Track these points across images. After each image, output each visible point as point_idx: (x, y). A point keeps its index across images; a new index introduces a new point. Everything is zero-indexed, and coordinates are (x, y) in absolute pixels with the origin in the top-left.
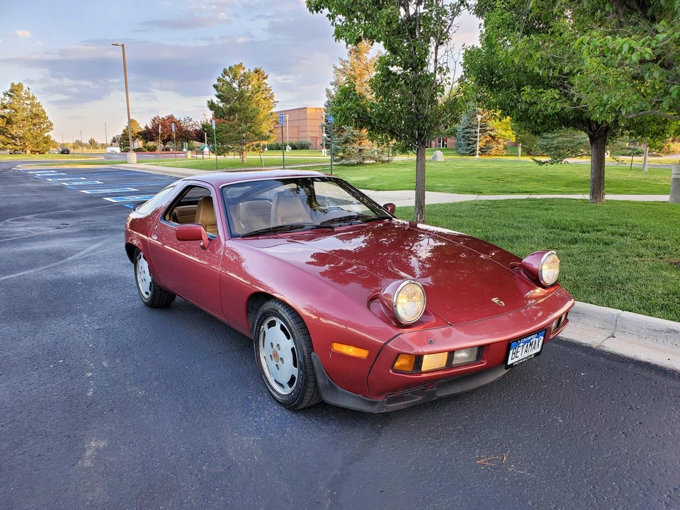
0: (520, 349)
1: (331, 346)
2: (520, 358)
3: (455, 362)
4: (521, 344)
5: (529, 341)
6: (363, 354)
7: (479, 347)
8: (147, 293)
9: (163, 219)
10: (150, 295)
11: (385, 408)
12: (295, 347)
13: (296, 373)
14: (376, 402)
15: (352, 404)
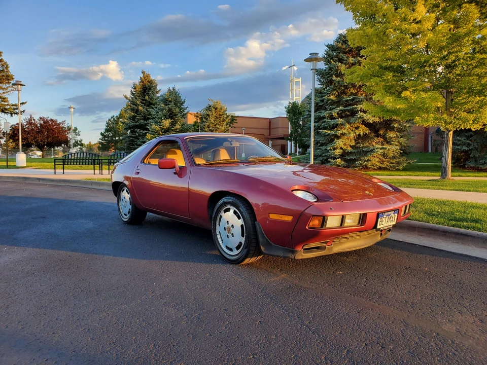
0: (384, 219)
1: (269, 216)
2: (384, 225)
3: (346, 223)
4: (385, 216)
5: (389, 215)
6: (289, 218)
7: (360, 214)
8: (126, 215)
9: (142, 162)
10: (128, 215)
11: (302, 255)
12: (243, 224)
13: (243, 240)
14: (296, 251)
15: (281, 253)
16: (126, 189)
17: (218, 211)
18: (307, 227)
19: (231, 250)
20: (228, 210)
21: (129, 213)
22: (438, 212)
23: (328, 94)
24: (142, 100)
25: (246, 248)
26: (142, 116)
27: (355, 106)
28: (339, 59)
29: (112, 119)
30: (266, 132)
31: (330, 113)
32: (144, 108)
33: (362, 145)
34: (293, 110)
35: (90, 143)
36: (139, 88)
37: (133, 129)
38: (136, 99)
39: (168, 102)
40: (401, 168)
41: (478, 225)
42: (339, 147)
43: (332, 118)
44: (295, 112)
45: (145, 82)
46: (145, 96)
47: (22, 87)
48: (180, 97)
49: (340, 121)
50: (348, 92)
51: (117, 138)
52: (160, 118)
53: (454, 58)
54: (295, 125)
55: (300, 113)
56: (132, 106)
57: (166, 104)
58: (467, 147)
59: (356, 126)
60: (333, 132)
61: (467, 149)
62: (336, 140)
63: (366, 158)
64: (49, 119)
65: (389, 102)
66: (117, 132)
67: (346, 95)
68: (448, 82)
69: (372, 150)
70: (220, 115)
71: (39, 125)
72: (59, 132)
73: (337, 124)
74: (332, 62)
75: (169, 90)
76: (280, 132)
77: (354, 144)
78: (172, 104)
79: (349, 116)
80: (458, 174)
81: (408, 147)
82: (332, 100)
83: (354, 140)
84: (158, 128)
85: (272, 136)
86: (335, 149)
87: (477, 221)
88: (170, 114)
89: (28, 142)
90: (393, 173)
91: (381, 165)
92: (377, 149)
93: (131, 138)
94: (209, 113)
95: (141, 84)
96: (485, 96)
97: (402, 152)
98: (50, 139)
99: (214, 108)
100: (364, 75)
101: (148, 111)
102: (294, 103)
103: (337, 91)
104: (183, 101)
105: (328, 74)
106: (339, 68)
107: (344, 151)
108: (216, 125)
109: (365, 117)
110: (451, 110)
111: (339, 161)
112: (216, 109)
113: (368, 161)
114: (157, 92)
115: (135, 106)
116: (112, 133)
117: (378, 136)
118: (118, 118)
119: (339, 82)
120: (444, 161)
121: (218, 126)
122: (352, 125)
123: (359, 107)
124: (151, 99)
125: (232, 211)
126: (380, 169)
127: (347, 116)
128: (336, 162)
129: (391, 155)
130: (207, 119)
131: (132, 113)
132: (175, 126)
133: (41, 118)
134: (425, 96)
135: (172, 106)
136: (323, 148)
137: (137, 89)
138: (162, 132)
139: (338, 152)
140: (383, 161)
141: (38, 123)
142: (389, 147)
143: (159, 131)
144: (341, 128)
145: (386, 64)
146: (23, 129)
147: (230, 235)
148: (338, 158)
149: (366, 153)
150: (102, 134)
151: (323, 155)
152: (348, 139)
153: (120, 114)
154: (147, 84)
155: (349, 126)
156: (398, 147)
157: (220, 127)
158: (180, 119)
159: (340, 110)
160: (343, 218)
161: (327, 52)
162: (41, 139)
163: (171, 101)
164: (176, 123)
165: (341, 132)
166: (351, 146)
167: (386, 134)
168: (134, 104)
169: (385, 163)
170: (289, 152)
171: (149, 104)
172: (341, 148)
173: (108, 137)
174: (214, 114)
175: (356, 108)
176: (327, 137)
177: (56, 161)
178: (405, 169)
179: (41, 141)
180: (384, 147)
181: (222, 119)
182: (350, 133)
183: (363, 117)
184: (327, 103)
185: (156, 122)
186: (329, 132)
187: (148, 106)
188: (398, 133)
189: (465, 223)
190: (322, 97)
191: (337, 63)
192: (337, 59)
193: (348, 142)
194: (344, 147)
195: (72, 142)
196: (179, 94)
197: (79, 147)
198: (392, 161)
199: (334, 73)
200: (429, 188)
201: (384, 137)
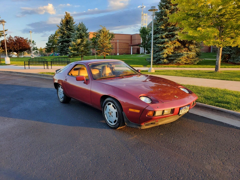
0: (183, 110)
1: (129, 109)
2: (183, 113)
3: (165, 114)
4: (183, 109)
5: (185, 108)
6: (138, 111)
7: (172, 109)
8: (61, 99)
9: (68, 74)
10: (63, 99)
11: (144, 127)
12: (117, 112)
13: (117, 119)
14: (141, 126)
15: (134, 126)
16: (61, 86)
17: (105, 104)
18: (146, 116)
19: (111, 122)
20: (110, 104)
21: (63, 98)
22: (210, 97)
23: (160, 25)
24: (66, 27)
25: (118, 123)
26: (67, 36)
27: (174, 32)
28: (166, 6)
29: (51, 36)
30: (129, 42)
31: (161, 36)
32: (67, 32)
33: (177, 52)
34: (143, 31)
35: (41, 48)
36: (64, 22)
37: (62, 42)
38: (63, 27)
39: (79, 30)
40: (196, 63)
41: (229, 106)
42: (165, 53)
43: (162, 38)
44: (144, 32)
45: (67, 18)
46: (68, 25)
47: (5, 23)
48: (85, 27)
49: (166, 40)
50: (170, 25)
51: (54, 46)
52: (75, 38)
53: (224, 11)
54: (144, 39)
55: (147, 33)
56: (61, 31)
57: (79, 31)
58: (230, 52)
59: (174, 42)
60: (162, 46)
61: (229, 53)
62: (164, 50)
63: (179, 59)
64: (20, 37)
65: (191, 33)
66: (54, 43)
67: (169, 26)
68: (221, 23)
69: (182, 55)
70: (106, 35)
71: (14, 40)
72: (25, 44)
73: (165, 41)
74: (163, 9)
75: (80, 23)
76: (137, 42)
77: (173, 51)
78: (81, 31)
79: (171, 37)
80: (224, 66)
81: (200, 52)
82: (163, 29)
83: (173, 49)
84: (75, 43)
85: (133, 44)
86: (163, 54)
87: (228, 103)
88: (81, 36)
89: (10, 49)
90: (192, 66)
91: (186, 62)
92: (184, 54)
93: (62, 47)
94: (100, 34)
95: (65, 19)
96: (239, 30)
97: (197, 55)
98: (21, 48)
99: (103, 31)
100: (178, 19)
101: (69, 33)
102: (143, 27)
103: (165, 24)
104: (87, 29)
105: (161, 15)
106: (166, 12)
107: (168, 55)
108: (104, 40)
109: (179, 38)
110: (222, 37)
111: (165, 60)
112: (104, 32)
113: (180, 60)
114: (74, 23)
115: (63, 31)
116: (52, 43)
117: (185, 47)
118: (54, 36)
119: (166, 19)
120: (217, 62)
121: (105, 41)
122: (172, 42)
123: (176, 32)
124: (71, 27)
125: (112, 105)
126: (186, 64)
127: (170, 37)
128: (164, 61)
129: (191, 57)
130: (99, 37)
131: (61, 35)
132: (83, 42)
133: (15, 37)
134: (209, 30)
135: (81, 32)
136: (158, 53)
137: (63, 22)
138: (77, 46)
139: (165, 56)
140: (187, 60)
141: (14, 39)
142: (190, 53)
143: (75, 45)
144: (167, 43)
145: (190, 13)
146: (7, 43)
147: (111, 116)
148: (165, 59)
149: (179, 56)
150: (47, 44)
151: (158, 57)
152: (170, 49)
153: (55, 34)
154: (69, 19)
155: (171, 42)
156: (195, 53)
157: (106, 42)
158: (85, 39)
159: (167, 34)
160: (163, 111)
161: (160, 3)
162: (16, 48)
163: (81, 29)
164: (83, 41)
165: (167, 46)
166: (171, 53)
167: (189, 46)
168: (62, 30)
169: (188, 61)
170: (141, 52)
171: (70, 30)
172: (167, 54)
173: (50, 45)
174: (103, 35)
175: (174, 33)
176: (160, 48)
177: (25, 62)
178: (198, 64)
179: (17, 49)
180: (188, 53)
181: (107, 37)
182: (171, 46)
183: (178, 38)
184: (160, 30)
185: (74, 40)
186: (161, 45)
187: (69, 30)
188: (195, 46)
189: (222, 104)
190: (158, 27)
191: (165, 9)
192: (165, 7)
193: (170, 51)
194: (168, 53)
195: (32, 48)
196: (85, 25)
197: (36, 50)
198: (191, 60)
199: (163, 14)
200: (208, 78)
201: (188, 48)
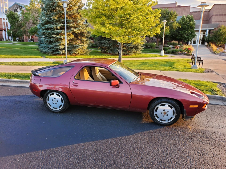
1: (189, 106)
6: (197, 106)
12: (175, 110)
13: (173, 117)
18: (202, 109)
19: (164, 121)
23: (53, 16)
25: (176, 120)
31: (56, 27)
33: (72, 44)
34: (11, 16)
40: (88, 54)
43: (57, 29)
49: (63, 31)
50: (63, 16)
55: (15, 19)
58: (108, 45)
59: (69, 34)
60: (59, 37)
62: (61, 41)
63: (76, 50)
67: (62, 18)
69: (78, 46)
73: (61, 33)
77: (68, 43)
82: (56, 20)
83: (69, 41)
86: (61, 45)
103: (58, 15)
111: (64, 51)
113: (77, 51)
117: (78, 39)
126: (81, 54)
129: (84, 48)
139: (63, 47)
142: (84, 45)
144: (63, 35)
147: (165, 115)
149: (75, 47)
159: (62, 26)
165: (63, 37)
167: (81, 39)
169: (82, 52)
172: (63, 45)
175: (69, 25)
176: (55, 38)
180: (82, 45)
183: (74, 31)
184: (53, 20)
186: (57, 36)
188: (86, 39)
190: (50, 17)
198: (84, 51)
199: (56, 5)
201: (81, 40)
